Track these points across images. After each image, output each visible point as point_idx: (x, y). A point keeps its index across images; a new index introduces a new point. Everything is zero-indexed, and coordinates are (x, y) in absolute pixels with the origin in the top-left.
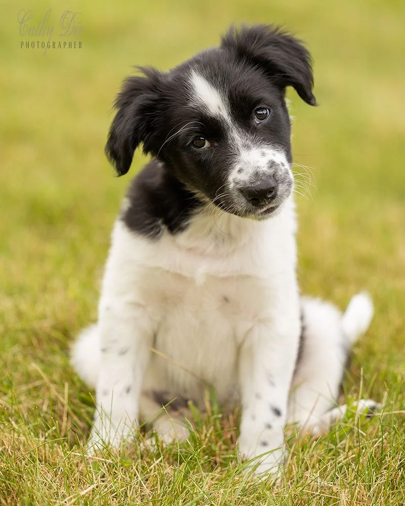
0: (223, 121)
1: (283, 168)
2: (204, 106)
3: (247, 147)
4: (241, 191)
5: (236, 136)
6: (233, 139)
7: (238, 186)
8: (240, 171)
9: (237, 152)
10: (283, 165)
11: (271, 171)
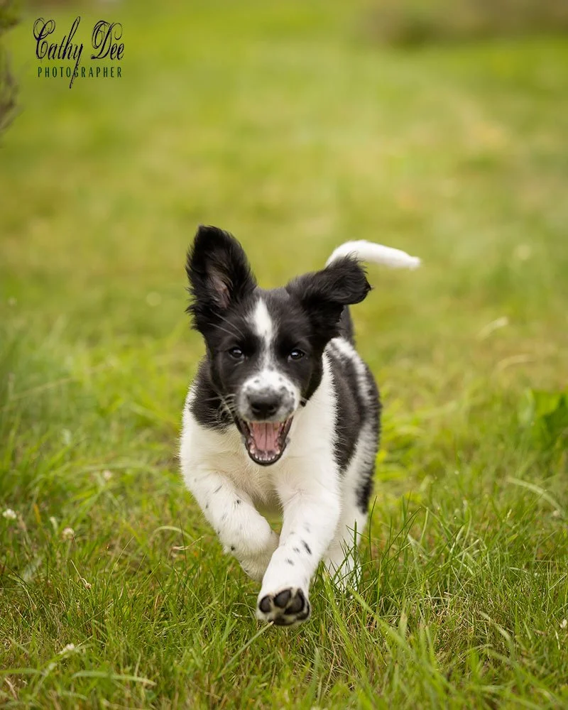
0: (264, 342)
1: (291, 396)
2: (254, 325)
3: (271, 369)
4: (248, 397)
5: (267, 358)
6: (263, 359)
7: (249, 393)
8: (257, 382)
9: (260, 368)
10: (292, 394)
11: (281, 393)
